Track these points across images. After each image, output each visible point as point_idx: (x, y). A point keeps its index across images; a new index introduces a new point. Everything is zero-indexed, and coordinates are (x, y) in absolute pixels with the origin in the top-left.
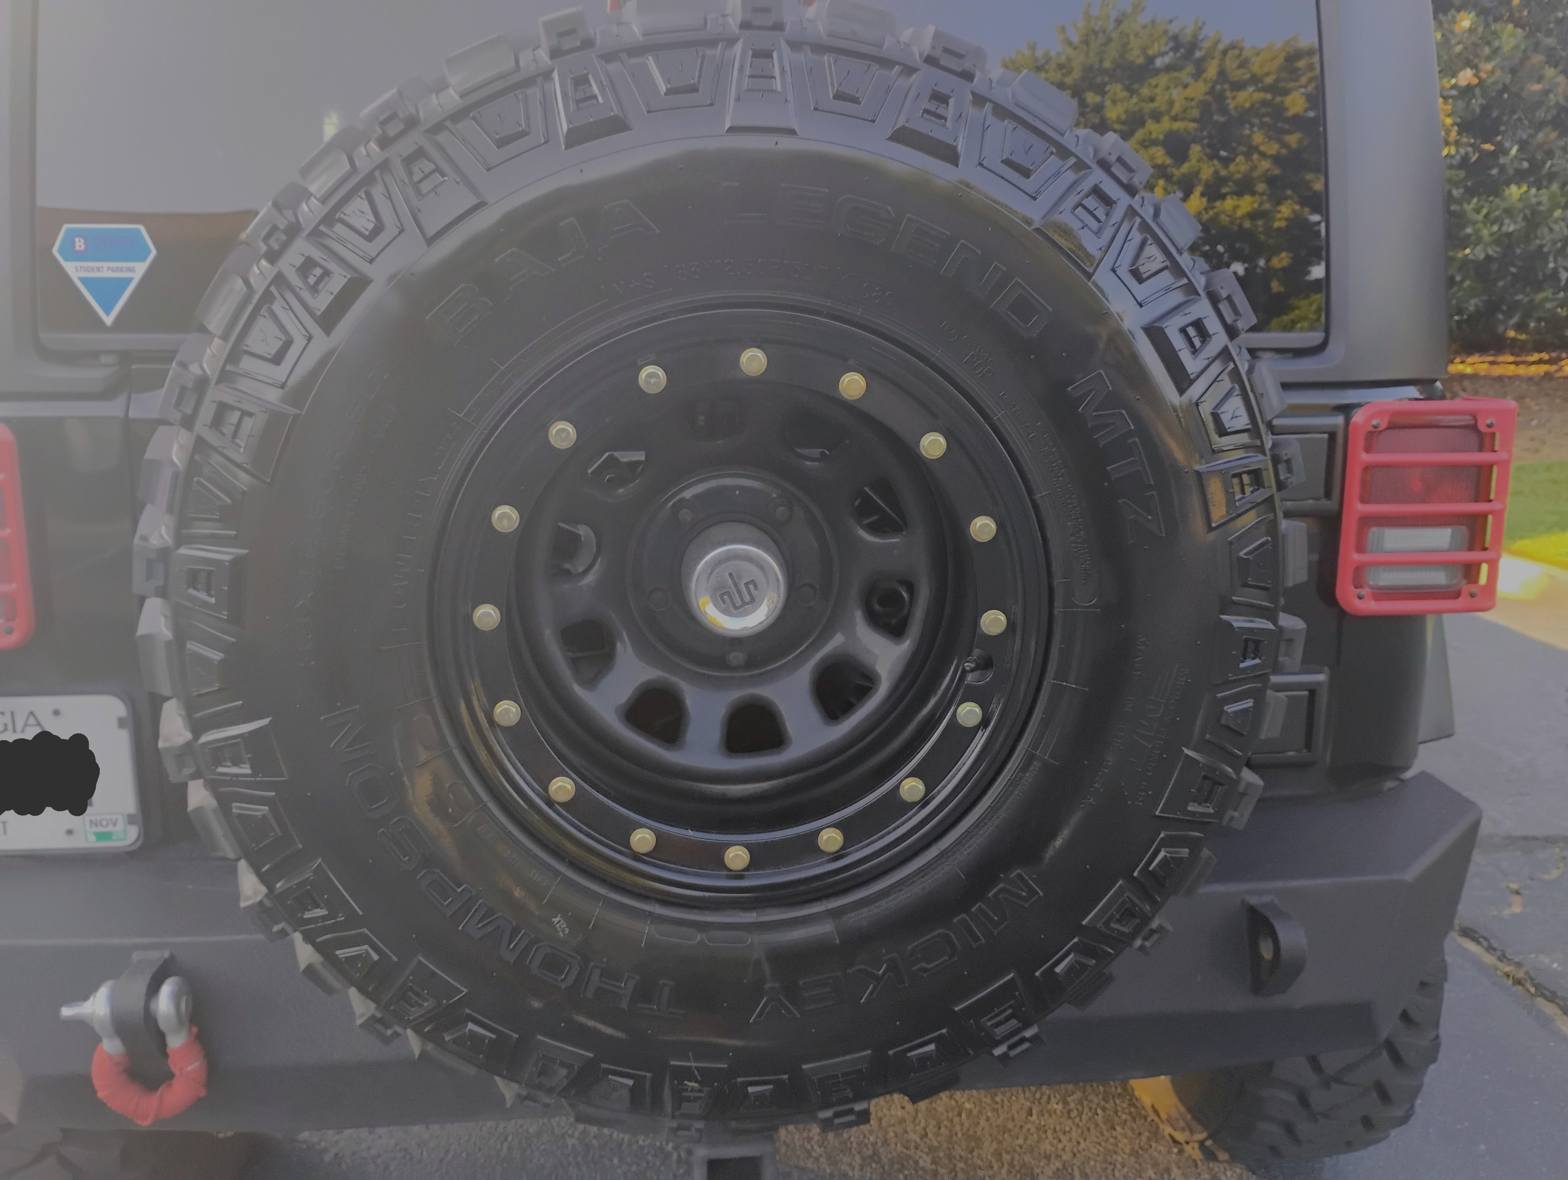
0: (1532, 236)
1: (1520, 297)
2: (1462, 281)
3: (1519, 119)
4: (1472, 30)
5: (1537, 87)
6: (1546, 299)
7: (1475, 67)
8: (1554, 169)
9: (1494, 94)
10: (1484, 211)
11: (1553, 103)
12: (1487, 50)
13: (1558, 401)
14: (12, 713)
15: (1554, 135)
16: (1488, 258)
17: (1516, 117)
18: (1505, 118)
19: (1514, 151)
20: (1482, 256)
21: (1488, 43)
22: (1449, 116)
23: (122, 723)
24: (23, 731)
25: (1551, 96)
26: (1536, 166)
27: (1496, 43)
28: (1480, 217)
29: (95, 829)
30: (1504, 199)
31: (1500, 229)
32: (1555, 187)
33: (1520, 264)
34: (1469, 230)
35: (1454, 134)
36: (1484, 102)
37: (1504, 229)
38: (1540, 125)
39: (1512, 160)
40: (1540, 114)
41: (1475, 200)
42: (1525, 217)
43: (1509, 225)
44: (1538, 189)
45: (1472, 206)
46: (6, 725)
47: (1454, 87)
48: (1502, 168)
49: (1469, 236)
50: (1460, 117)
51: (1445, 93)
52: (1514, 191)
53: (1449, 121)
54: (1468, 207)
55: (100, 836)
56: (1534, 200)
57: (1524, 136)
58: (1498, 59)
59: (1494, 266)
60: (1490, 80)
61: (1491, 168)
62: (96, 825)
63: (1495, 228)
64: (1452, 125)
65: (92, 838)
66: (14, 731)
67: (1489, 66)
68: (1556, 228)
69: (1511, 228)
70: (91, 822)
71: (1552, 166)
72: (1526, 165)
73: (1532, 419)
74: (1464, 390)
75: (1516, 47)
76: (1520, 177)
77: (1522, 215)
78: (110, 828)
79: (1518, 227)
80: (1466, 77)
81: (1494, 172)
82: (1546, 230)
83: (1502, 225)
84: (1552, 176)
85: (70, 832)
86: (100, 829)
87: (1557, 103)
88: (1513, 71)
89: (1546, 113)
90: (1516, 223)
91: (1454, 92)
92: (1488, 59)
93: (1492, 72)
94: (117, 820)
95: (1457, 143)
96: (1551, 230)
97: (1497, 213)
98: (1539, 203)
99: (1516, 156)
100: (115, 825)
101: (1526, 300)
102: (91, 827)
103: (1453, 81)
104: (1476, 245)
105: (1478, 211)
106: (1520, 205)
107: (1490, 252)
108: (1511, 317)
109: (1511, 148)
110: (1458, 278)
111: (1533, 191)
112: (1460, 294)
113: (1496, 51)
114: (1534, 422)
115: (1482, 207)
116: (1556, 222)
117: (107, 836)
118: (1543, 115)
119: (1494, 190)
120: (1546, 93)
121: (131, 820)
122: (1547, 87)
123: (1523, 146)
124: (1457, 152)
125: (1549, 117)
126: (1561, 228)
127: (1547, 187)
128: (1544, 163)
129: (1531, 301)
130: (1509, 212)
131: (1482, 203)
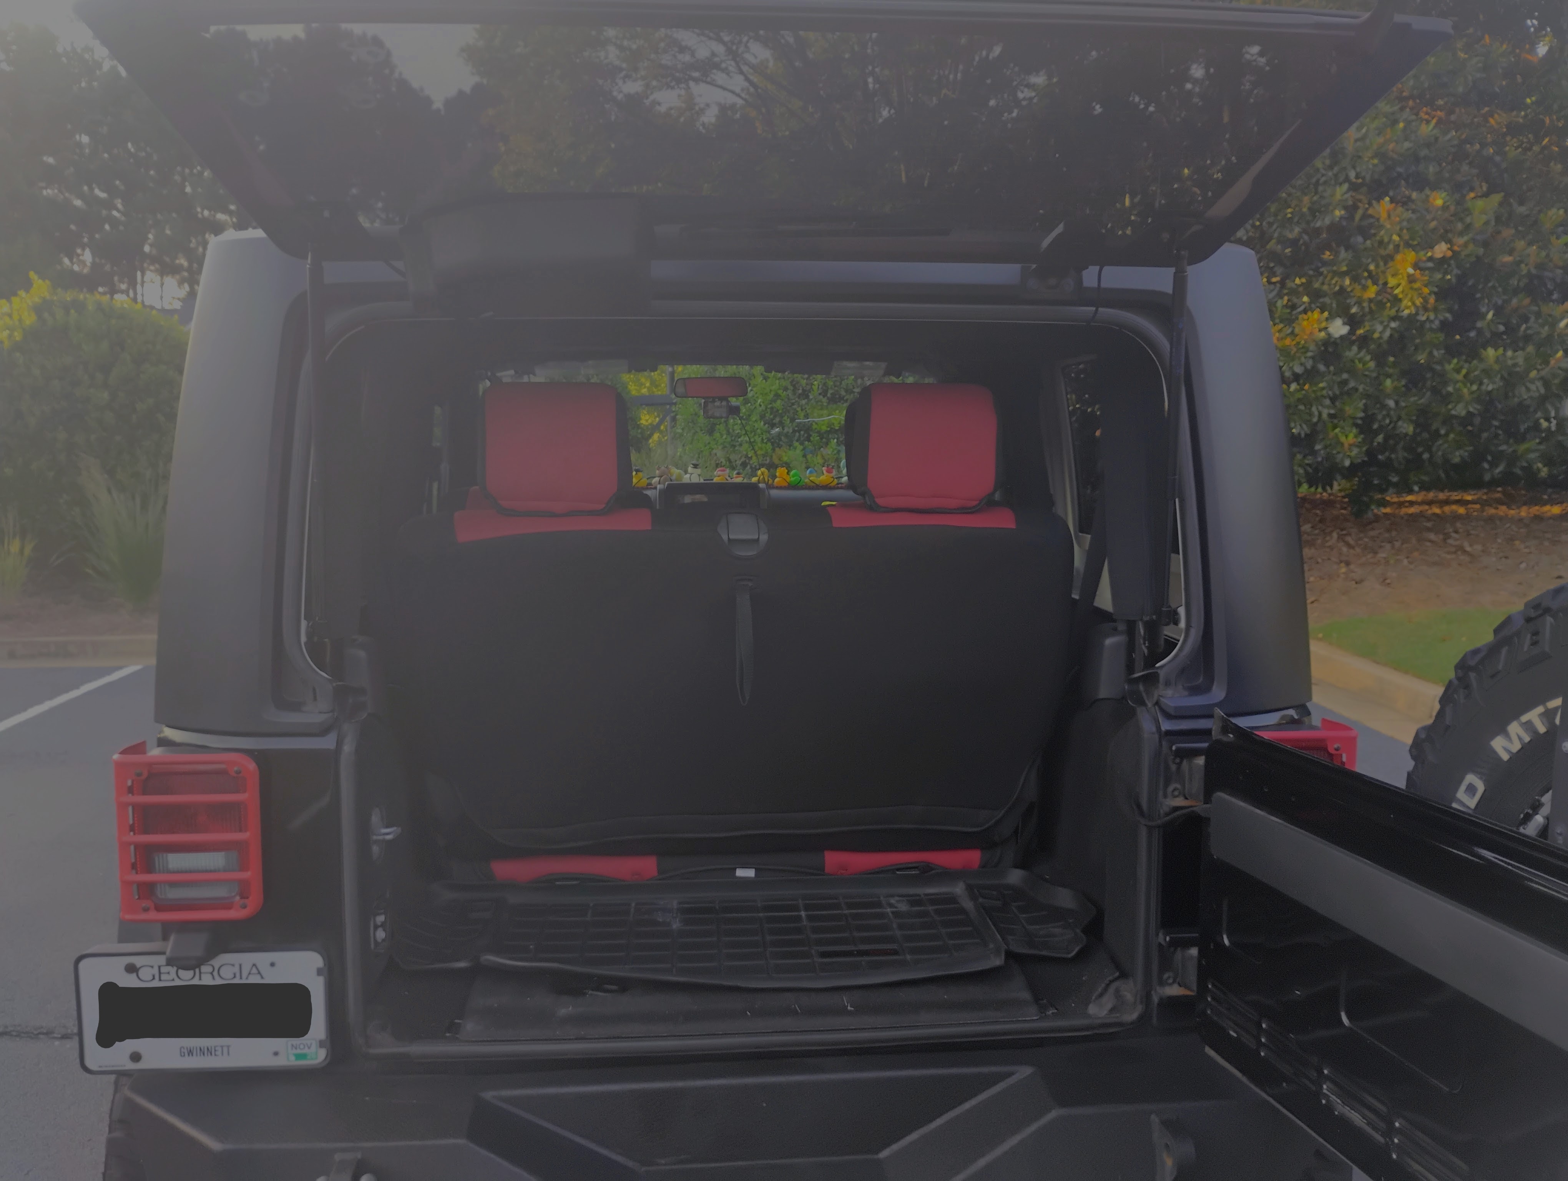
0: (1510, 394)
1: (1504, 447)
2: (1447, 435)
3: (1494, 287)
4: (1445, 208)
5: (1508, 259)
6: (1529, 451)
7: (1449, 241)
8: (1529, 332)
9: (1468, 265)
10: (1464, 371)
11: (1524, 272)
12: (1460, 226)
13: (1546, 543)
14: (240, 965)
15: (1527, 301)
16: (1469, 413)
17: (1490, 284)
18: (1480, 287)
19: (1490, 316)
20: (1463, 413)
21: (1461, 220)
22: (1426, 286)
23: (319, 972)
24: (247, 978)
25: (1523, 266)
26: (1510, 330)
27: (1468, 220)
28: (1460, 377)
29: (295, 1051)
30: (1481, 360)
31: (1478, 389)
32: (1530, 349)
33: (1503, 418)
34: (1450, 389)
35: (1432, 300)
36: (1459, 272)
37: (1484, 387)
38: (1516, 292)
39: (1488, 323)
40: (1514, 282)
41: (1455, 361)
42: (1502, 378)
43: (1488, 385)
44: (1515, 351)
45: (1452, 366)
46: (235, 974)
47: (1430, 259)
48: (1480, 331)
49: (1449, 394)
50: (1437, 286)
51: (1422, 265)
52: (1491, 353)
53: (1426, 291)
54: (1449, 367)
55: (299, 1057)
56: (1510, 362)
57: (1500, 302)
58: (1470, 235)
59: (1477, 421)
60: (1463, 253)
61: (1469, 330)
62: (296, 1049)
63: (1475, 387)
64: (1430, 294)
65: (292, 1058)
66: (241, 978)
67: (1461, 241)
68: (1533, 387)
69: (1490, 388)
70: (293, 1045)
71: (1527, 328)
72: (1502, 328)
73: (1521, 563)
74: (1456, 532)
75: (1487, 223)
76: (1495, 340)
77: (1499, 376)
78: (306, 1051)
79: (1495, 386)
80: (1441, 250)
81: (1472, 334)
82: (1523, 389)
83: (1481, 384)
84: (1527, 339)
85: (276, 1054)
86: (299, 1051)
87: (1529, 271)
88: (1485, 244)
89: (1519, 281)
90: (1494, 383)
91: (1430, 265)
92: (1461, 234)
93: (1466, 245)
94: (311, 1044)
95: (1435, 310)
96: (1528, 389)
97: (1476, 373)
98: (1515, 365)
99: (1492, 320)
100: (309, 1048)
101: (1511, 450)
102: (292, 1049)
103: (1429, 254)
104: (1458, 402)
105: (1458, 371)
106: (1496, 367)
107: (1471, 409)
108: (1497, 466)
109: (1488, 312)
110: (1443, 432)
111: (1509, 353)
112: (1446, 445)
113: (1468, 227)
114: (1523, 566)
115: (1462, 368)
116: (1532, 381)
117: (303, 1056)
118: (1516, 283)
119: (1472, 352)
120: (1518, 263)
121: (321, 1044)
122: (1518, 259)
123: (1499, 311)
124: (1436, 318)
125: (1522, 284)
126: (1537, 387)
127: (1523, 349)
128: (1519, 326)
129: (1514, 451)
130: (1487, 372)
131: (1462, 363)
